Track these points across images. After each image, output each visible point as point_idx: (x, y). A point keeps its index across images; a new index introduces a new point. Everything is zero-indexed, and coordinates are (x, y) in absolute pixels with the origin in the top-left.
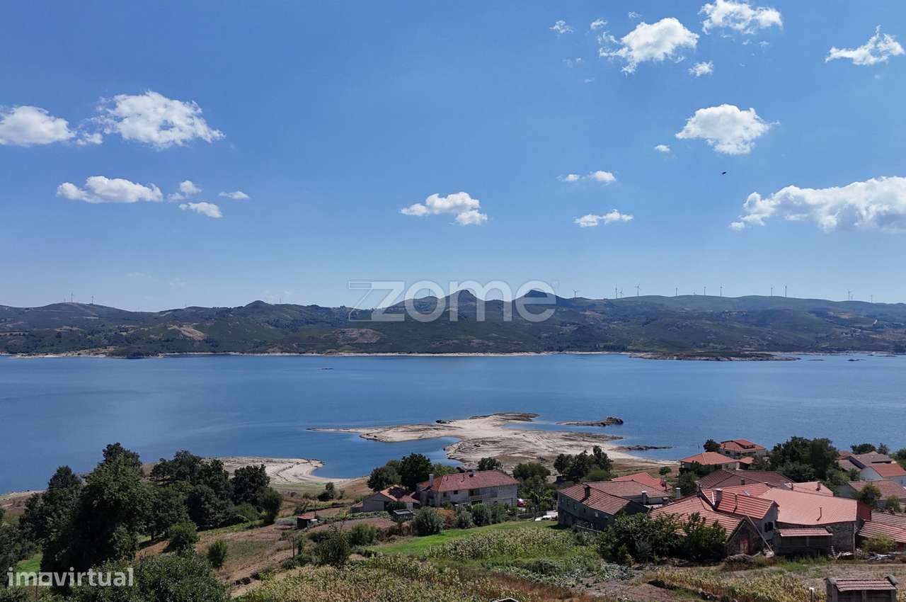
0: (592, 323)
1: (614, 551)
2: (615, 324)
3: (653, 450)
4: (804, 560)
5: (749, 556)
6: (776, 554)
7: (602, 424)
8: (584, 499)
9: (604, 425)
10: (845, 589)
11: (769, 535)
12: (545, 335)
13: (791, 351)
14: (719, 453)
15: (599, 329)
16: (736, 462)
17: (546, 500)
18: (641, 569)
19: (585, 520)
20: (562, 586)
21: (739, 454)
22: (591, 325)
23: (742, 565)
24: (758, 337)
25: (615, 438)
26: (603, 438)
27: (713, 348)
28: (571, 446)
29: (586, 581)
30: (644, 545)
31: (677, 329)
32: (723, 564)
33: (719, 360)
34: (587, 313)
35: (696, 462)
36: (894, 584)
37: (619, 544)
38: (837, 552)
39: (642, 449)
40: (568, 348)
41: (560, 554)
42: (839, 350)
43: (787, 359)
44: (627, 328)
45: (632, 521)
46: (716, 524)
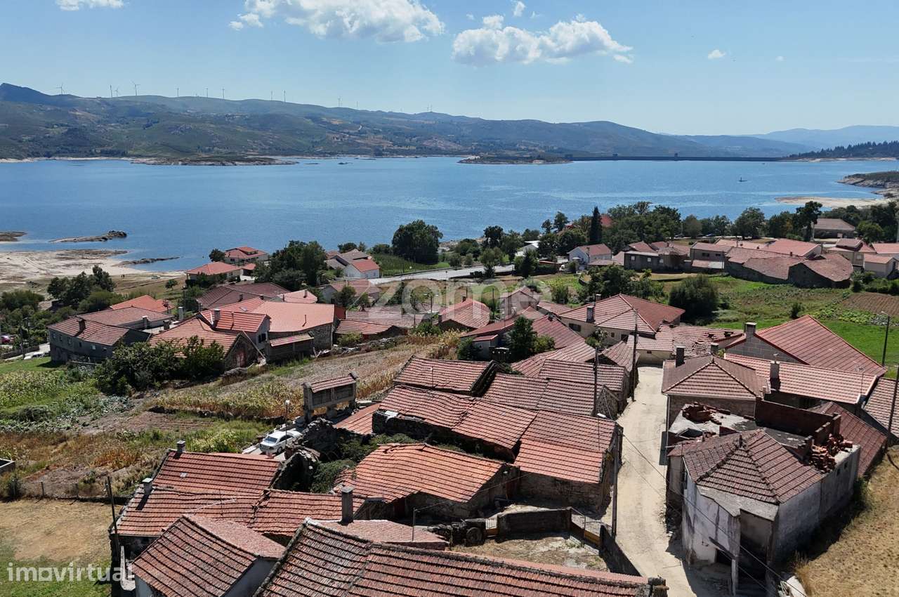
0: (85, 125)
1: (114, 383)
2: (112, 126)
3: (160, 261)
4: (291, 364)
5: (244, 369)
6: (267, 362)
7: (103, 238)
8: (79, 333)
9: (106, 239)
10: (318, 390)
11: (262, 346)
12: (27, 138)
13: (290, 155)
14: (224, 261)
15: (94, 131)
16: (239, 270)
17: (37, 333)
18: (142, 397)
19: (81, 355)
20: (55, 430)
21: (243, 261)
22: (84, 127)
23: (238, 377)
24: (260, 142)
25: (119, 253)
26: (105, 254)
27: (218, 152)
28: (68, 266)
29: (82, 419)
30: (144, 374)
31: (180, 133)
32: (221, 380)
33: (224, 165)
34: (77, 113)
35: (202, 273)
36: (355, 379)
37: (119, 376)
38: (318, 351)
39: (148, 262)
40: (58, 153)
41: (53, 396)
42: (332, 154)
43: (287, 164)
44: (126, 131)
45: (131, 351)
46: (214, 344)
